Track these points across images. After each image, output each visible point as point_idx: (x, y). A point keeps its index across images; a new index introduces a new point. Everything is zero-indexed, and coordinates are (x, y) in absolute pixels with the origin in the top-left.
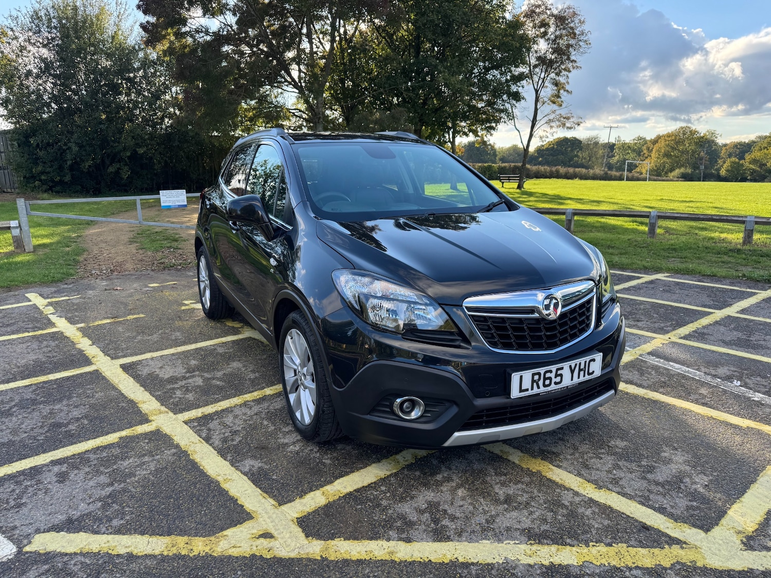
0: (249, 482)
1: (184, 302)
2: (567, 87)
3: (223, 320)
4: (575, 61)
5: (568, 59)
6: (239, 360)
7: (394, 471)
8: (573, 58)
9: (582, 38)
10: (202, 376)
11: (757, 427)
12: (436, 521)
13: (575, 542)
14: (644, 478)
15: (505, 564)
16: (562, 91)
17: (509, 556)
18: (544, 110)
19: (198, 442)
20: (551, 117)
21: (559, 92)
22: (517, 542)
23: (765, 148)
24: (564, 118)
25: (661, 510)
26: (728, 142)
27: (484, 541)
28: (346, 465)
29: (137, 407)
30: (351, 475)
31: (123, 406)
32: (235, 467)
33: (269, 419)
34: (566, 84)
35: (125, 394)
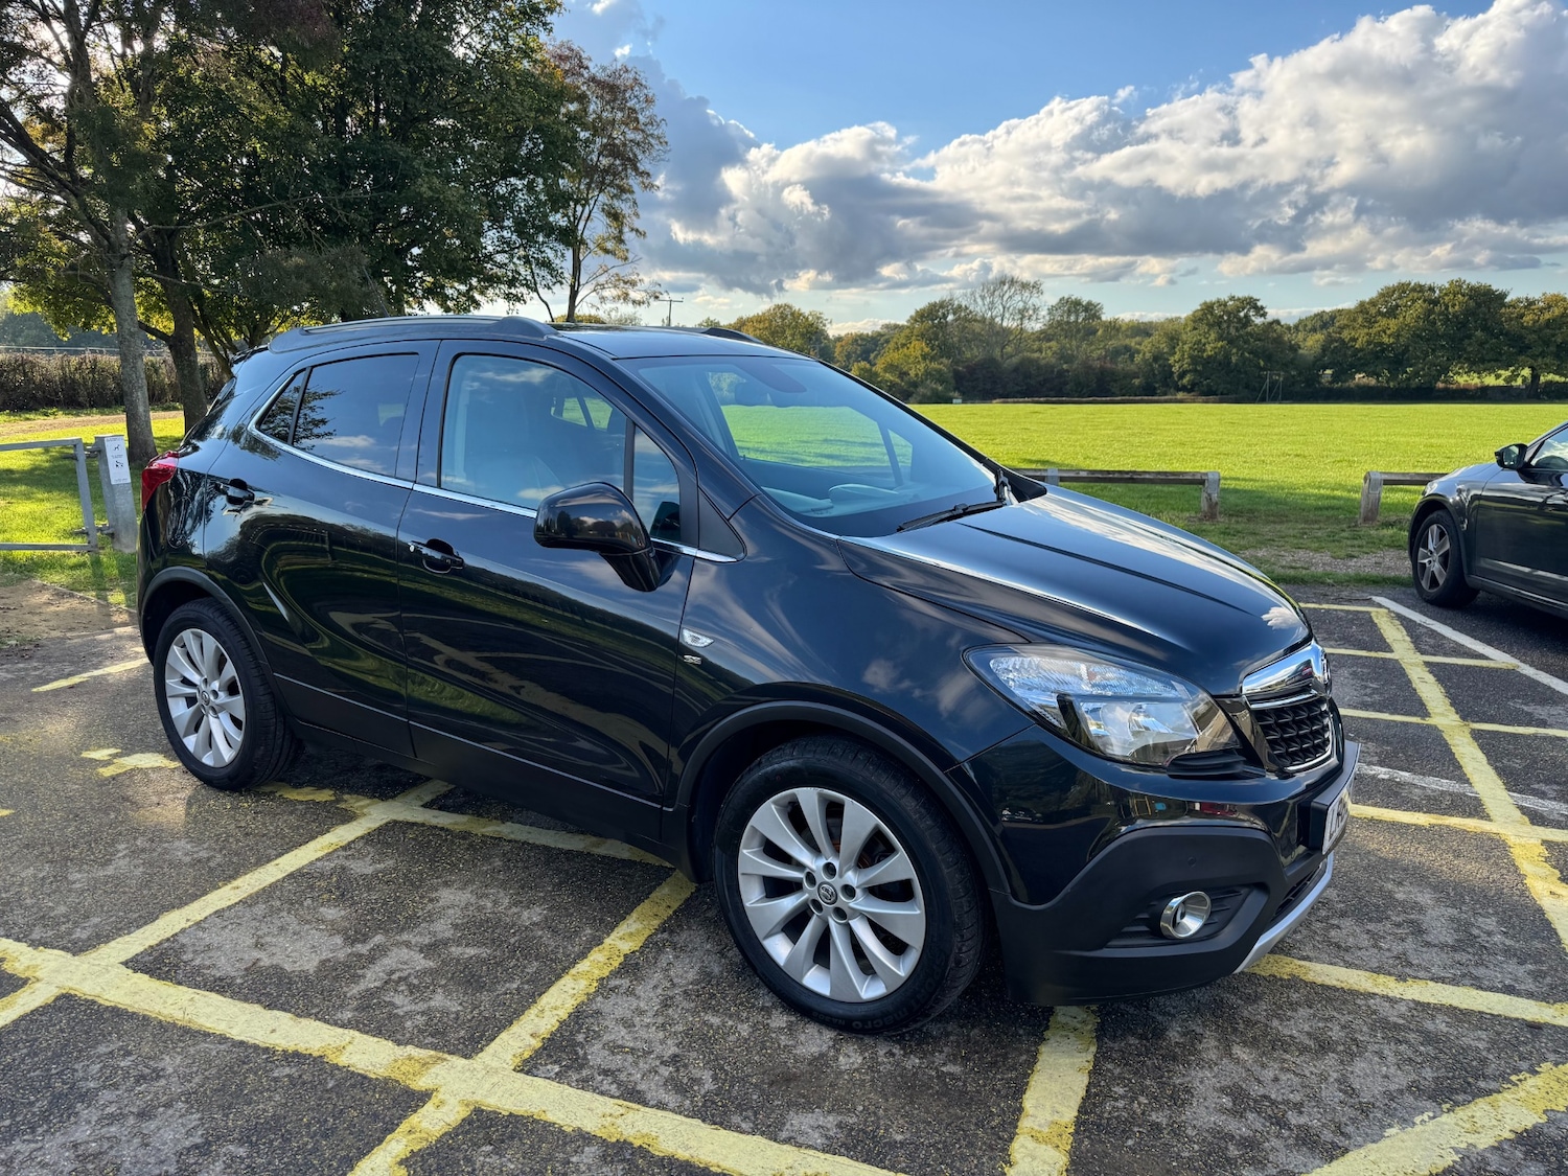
0: (865, 1166)
1: (85, 755)
2: (637, 224)
3: (267, 789)
4: (648, 174)
5: (636, 169)
6: (446, 884)
7: (1093, 1049)
8: (641, 168)
9: (650, 130)
10: (407, 944)
11: (1440, 822)
12: (1281, 1122)
13: (1493, 1085)
14: (1428, 944)
15: (1467, 1161)
16: (626, 229)
17: (1453, 1143)
18: (590, 262)
19: (622, 1111)
20: (602, 280)
21: (621, 232)
22: (1431, 1114)
23: (903, 345)
24: (625, 283)
25: (1509, 990)
26: (843, 334)
27: (1389, 1132)
28: (993, 1064)
29: (336, 1067)
30: (1032, 1083)
31: (288, 1076)
32: (787, 1141)
33: (707, 1008)
34: (634, 218)
35: (252, 1041)
